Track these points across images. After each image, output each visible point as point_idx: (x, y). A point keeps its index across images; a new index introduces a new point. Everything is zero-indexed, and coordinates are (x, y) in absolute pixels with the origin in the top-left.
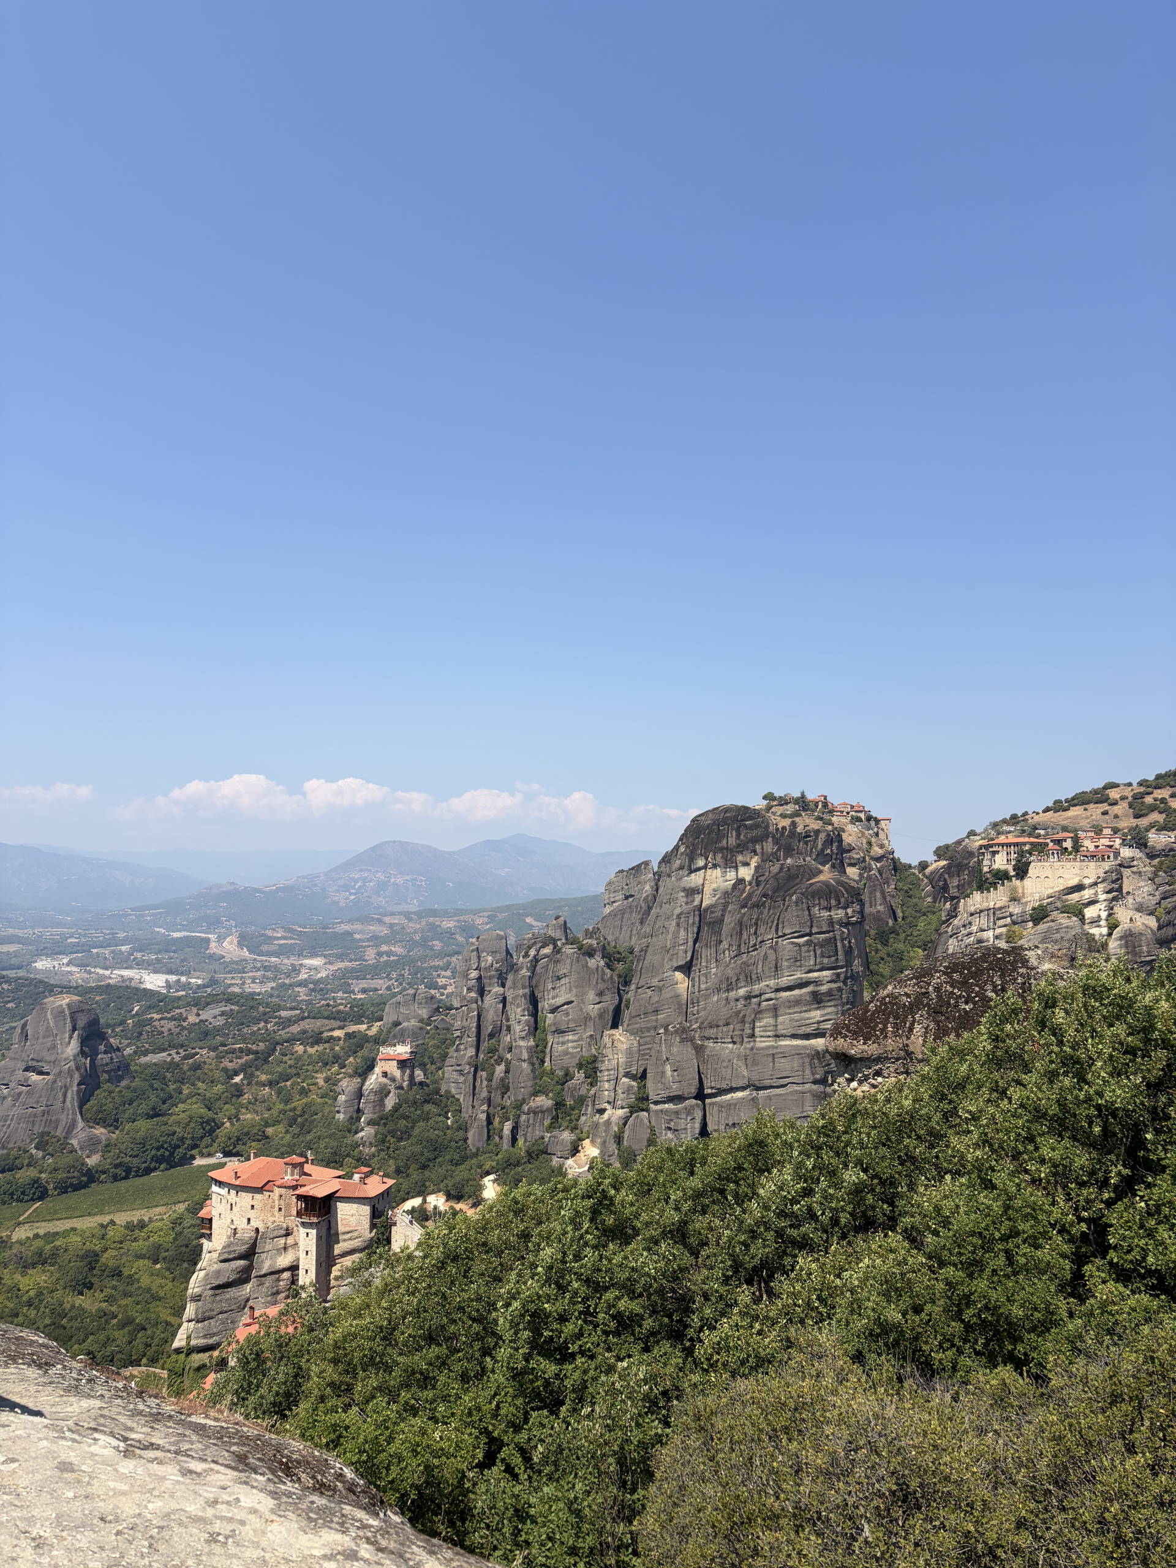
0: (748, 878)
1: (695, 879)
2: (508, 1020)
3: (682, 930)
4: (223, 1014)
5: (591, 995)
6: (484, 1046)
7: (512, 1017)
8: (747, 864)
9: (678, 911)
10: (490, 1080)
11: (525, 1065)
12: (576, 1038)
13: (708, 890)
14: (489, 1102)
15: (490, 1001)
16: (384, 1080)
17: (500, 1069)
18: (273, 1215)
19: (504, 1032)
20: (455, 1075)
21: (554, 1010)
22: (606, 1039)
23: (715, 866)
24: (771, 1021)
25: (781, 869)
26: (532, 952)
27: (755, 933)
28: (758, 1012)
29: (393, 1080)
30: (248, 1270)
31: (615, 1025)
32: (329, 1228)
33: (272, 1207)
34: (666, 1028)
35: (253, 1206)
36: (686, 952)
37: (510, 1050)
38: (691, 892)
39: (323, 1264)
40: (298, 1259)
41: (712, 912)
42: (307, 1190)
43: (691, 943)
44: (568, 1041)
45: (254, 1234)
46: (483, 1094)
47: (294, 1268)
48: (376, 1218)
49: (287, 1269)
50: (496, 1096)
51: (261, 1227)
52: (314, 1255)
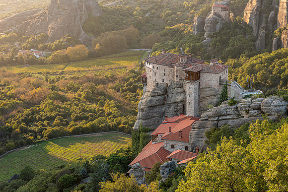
10: (267, 18)
14: (266, 28)
16: (216, 17)
17: (272, 13)
18: (174, 78)
29: (220, 16)
30: (165, 99)
32: (200, 86)
35: (165, 75)
39: (197, 101)
40: (186, 98)
42: (189, 68)
45: (165, 85)
46: (263, 25)
47: (184, 101)
48: (221, 82)
49: (181, 102)
50: (270, 26)
51: (169, 83)
52: (193, 97)
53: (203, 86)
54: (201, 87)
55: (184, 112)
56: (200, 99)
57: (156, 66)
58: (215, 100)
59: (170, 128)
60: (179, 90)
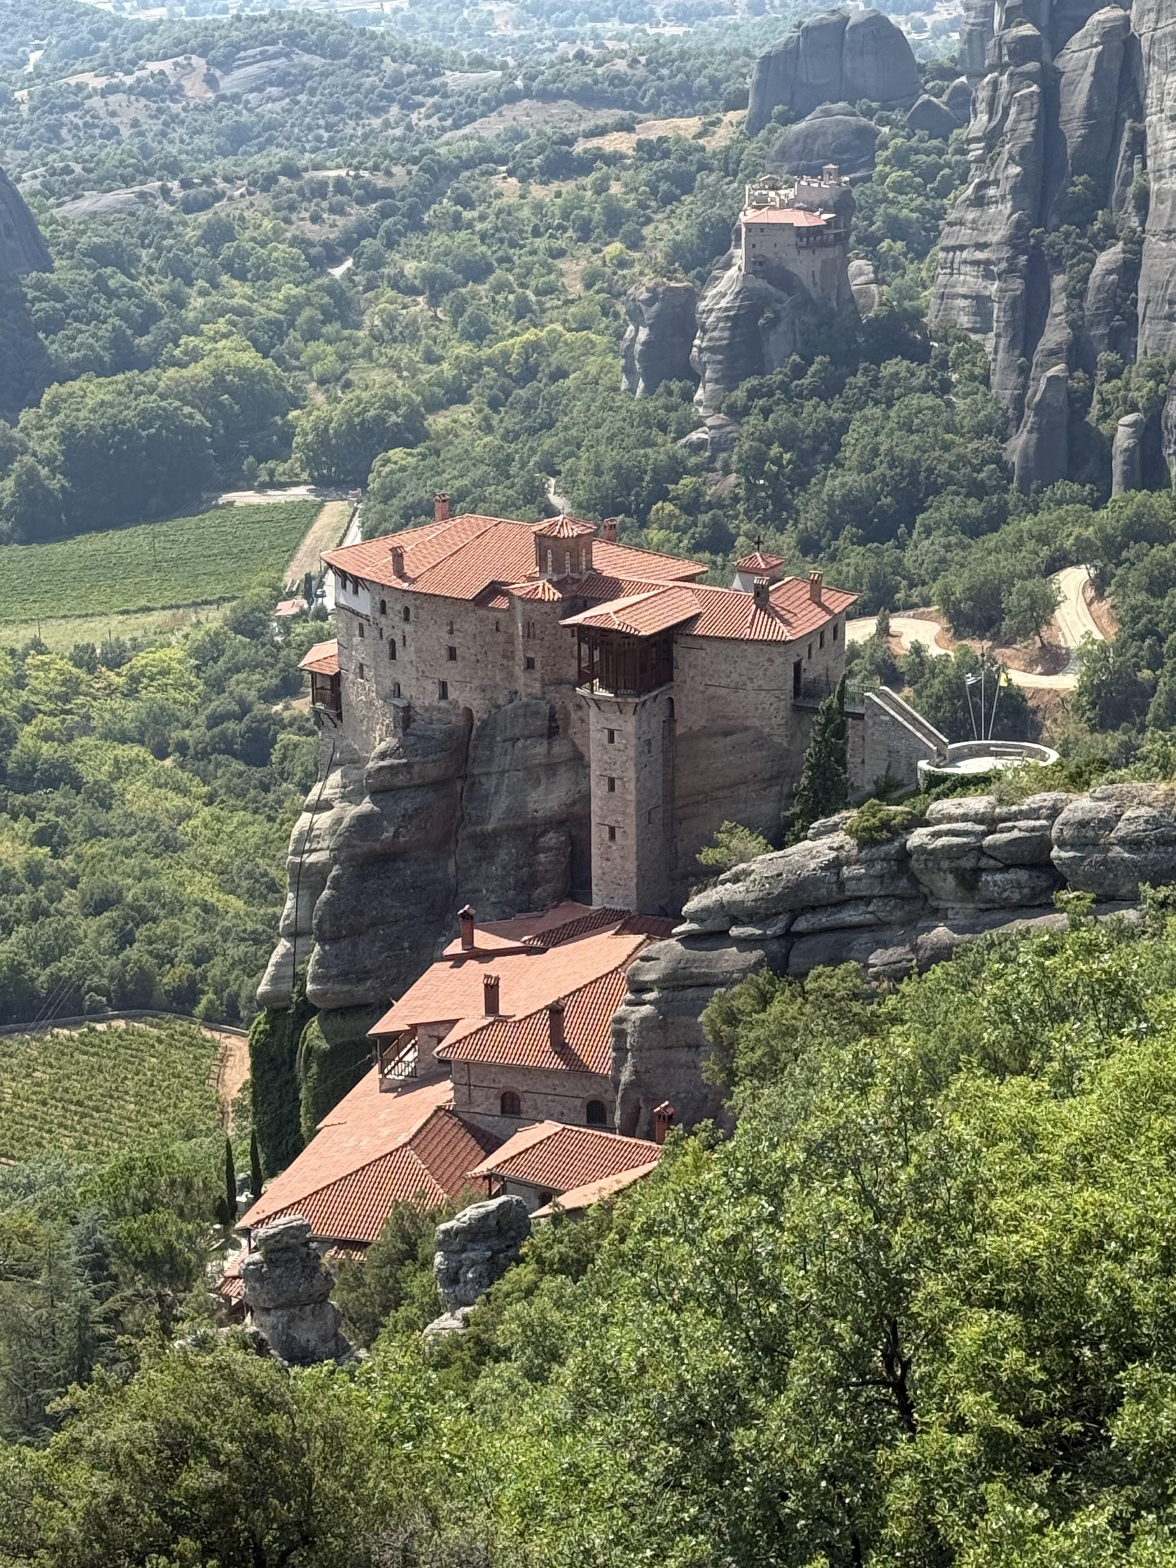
2: (1138, 113)
4: (282, 80)
7: (1150, 101)
10: (1077, 294)
14: (1076, 356)
15: (1081, 49)
16: (762, 284)
17: (1108, 260)
18: (510, 676)
19: (1125, 147)
20: (970, 276)
29: (787, 281)
30: (458, 814)
32: (671, 721)
33: (509, 655)
37: (1143, 204)
39: (657, 816)
40: (586, 798)
42: (603, 613)
45: (458, 721)
47: (575, 820)
48: (803, 698)
49: (557, 822)
50: (1094, 339)
51: (477, 705)
52: (629, 791)
53: (690, 720)
54: (680, 730)
55: (577, 884)
56: (675, 806)
57: (396, 600)
59: (492, 990)
60: (544, 749)
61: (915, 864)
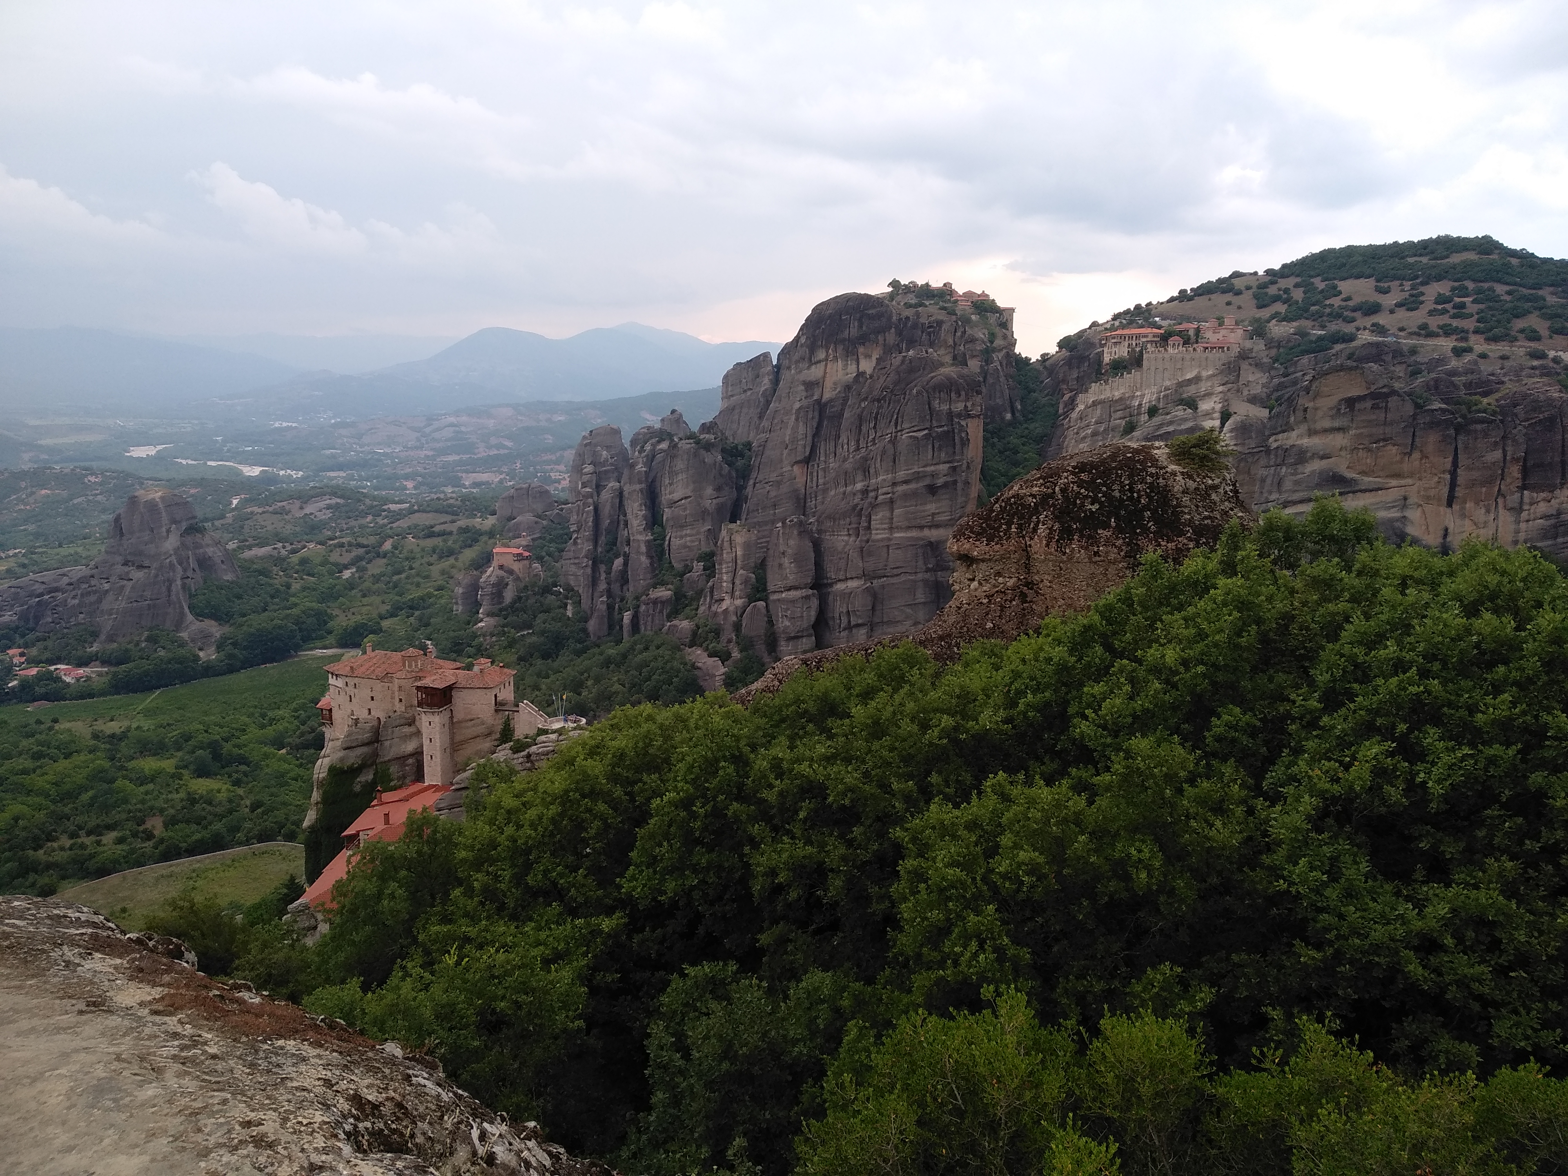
0: (869, 371)
1: (815, 372)
2: (625, 515)
3: (801, 424)
4: (329, 507)
5: (709, 491)
6: (603, 539)
7: (629, 511)
8: (868, 356)
9: (797, 405)
10: (608, 572)
11: (643, 559)
12: (694, 532)
13: (828, 384)
14: (609, 593)
15: (606, 495)
16: (501, 573)
17: (618, 563)
18: (394, 705)
19: (622, 526)
20: (573, 569)
21: (673, 504)
22: (724, 533)
23: (836, 358)
24: (888, 514)
25: (903, 362)
26: (648, 447)
27: (875, 427)
28: (874, 506)
29: (511, 572)
30: (375, 754)
31: (733, 520)
32: (452, 717)
33: (393, 698)
34: (784, 523)
35: (372, 698)
36: (805, 447)
37: (628, 544)
38: (810, 386)
39: (448, 750)
40: (422, 746)
41: (833, 407)
42: (428, 682)
43: (810, 438)
44: (686, 535)
45: (375, 723)
46: (602, 586)
47: (418, 754)
48: (499, 705)
49: (411, 755)
50: (616, 588)
51: (382, 716)
52: (437, 742)
53: (459, 716)
54: (455, 720)
55: (419, 776)
56: (454, 746)
57: (351, 682)
58: (487, 744)
59: (387, 815)
60: (407, 730)
61: (533, 758)
